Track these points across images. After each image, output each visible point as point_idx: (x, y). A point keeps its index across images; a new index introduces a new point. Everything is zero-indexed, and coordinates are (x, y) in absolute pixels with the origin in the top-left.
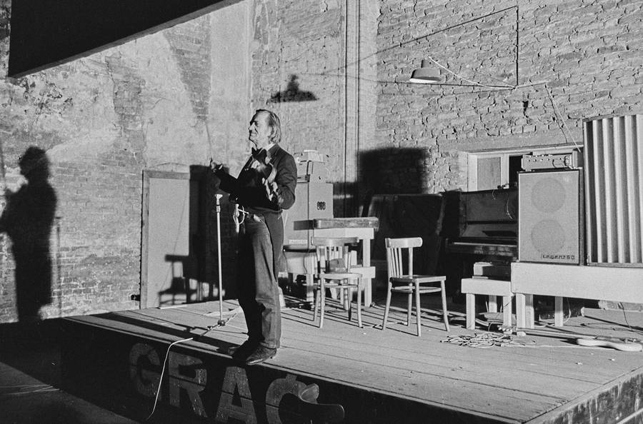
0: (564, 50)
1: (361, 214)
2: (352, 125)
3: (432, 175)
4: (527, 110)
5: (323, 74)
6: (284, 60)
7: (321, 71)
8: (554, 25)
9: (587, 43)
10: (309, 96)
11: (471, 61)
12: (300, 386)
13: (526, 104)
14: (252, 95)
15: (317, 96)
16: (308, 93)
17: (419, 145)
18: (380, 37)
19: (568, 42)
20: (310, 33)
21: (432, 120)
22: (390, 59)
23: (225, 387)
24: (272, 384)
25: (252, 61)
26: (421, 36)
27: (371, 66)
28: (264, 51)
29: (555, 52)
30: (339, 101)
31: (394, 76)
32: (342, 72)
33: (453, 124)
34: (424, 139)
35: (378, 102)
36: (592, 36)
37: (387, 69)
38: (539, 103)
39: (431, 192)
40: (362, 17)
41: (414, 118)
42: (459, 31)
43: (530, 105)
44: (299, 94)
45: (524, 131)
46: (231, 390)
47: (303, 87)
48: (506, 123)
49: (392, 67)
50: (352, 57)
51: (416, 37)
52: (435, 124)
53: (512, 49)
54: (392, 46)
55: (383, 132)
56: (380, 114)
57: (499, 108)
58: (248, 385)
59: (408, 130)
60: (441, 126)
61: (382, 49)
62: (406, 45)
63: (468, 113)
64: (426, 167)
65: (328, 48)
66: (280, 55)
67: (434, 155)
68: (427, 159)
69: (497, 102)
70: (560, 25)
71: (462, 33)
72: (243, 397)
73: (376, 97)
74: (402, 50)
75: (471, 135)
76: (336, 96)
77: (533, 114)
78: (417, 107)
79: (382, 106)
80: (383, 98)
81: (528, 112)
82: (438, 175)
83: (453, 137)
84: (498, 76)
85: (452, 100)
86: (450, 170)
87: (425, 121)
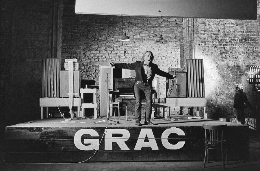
0: (138, 37)
4: (126, 54)
8: (134, 29)
9: (145, 36)
11: (105, 34)
12: (177, 130)
13: (125, 52)
18: (64, 18)
19: (139, 35)
21: (88, 53)
22: (69, 27)
24: (164, 132)
27: (61, 28)
29: (135, 37)
33: (97, 55)
34: (85, 59)
35: (63, 43)
36: (147, 35)
37: (68, 31)
38: (129, 52)
39: (87, 79)
41: (81, 51)
43: (126, 53)
45: (124, 60)
46: (144, 137)
48: (118, 57)
49: (70, 30)
52: (90, 54)
53: (120, 33)
55: (65, 55)
56: (64, 48)
57: (116, 52)
59: (77, 55)
60: (92, 55)
63: (104, 52)
67: (89, 65)
69: (115, 50)
70: (136, 29)
72: (150, 138)
73: (62, 41)
75: (105, 60)
77: (128, 55)
78: (82, 47)
79: (65, 44)
80: (65, 41)
81: (126, 55)
82: (90, 73)
83: (97, 60)
84: (115, 41)
85: (97, 47)
86: (96, 71)
87: (85, 53)
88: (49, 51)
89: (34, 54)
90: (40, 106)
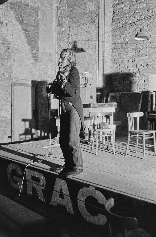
1: (105, 101)
2: (101, 62)
3: (136, 84)
5: (88, 40)
6: (71, 34)
7: (87, 39)
10: (82, 50)
12: (97, 192)
14: (57, 50)
15: (85, 50)
16: (81, 49)
17: (130, 71)
18: (113, 23)
20: (82, 22)
21: (137, 60)
22: (118, 33)
23: (55, 188)
24: (81, 190)
25: (57, 35)
26: (132, 22)
27: (109, 36)
28: (62, 31)
30: (95, 52)
31: (120, 41)
32: (97, 39)
33: (146, 62)
34: (133, 68)
35: (112, 52)
37: (117, 37)
39: (136, 92)
40: (105, 14)
41: (129, 59)
42: (150, 19)
44: (77, 49)
46: (59, 190)
47: (79, 46)
49: (119, 36)
50: (101, 32)
51: (130, 23)
52: (138, 62)
54: (119, 27)
55: (114, 66)
56: (113, 58)
58: (67, 189)
59: (126, 65)
60: (141, 62)
61: (114, 29)
62: (125, 27)
64: (133, 81)
65: (91, 29)
66: (69, 32)
67: (138, 75)
68: (134, 77)
71: (151, 20)
72: (65, 194)
73: (112, 50)
74: (123, 29)
76: (94, 50)
78: (130, 54)
79: (114, 54)
80: (115, 51)
82: (139, 84)
83: (146, 67)
85: (146, 51)
86: (144, 82)
87: (133, 61)
88: (96, 64)
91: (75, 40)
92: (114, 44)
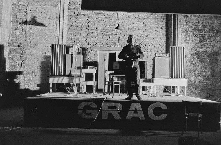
0: (130, 27)
3: (88, 56)
4: (119, 41)
5: (49, 18)
6: (29, 9)
7: (48, 17)
8: (127, 20)
9: (136, 26)
10: (42, 25)
11: (103, 25)
13: (119, 39)
14: (12, 19)
15: (46, 25)
16: (42, 23)
17: (83, 46)
18: (69, 10)
19: (131, 25)
20: (43, 3)
21: (89, 40)
22: (73, 18)
23: (130, 109)
24: (151, 105)
25: (12, 6)
26: (85, 14)
27: (66, 19)
28: (19, 4)
29: (127, 27)
30: (56, 29)
31: (75, 24)
32: (58, 19)
33: (96, 42)
34: (85, 45)
35: (68, 31)
36: (137, 25)
37: (72, 21)
38: (122, 39)
39: (88, 61)
41: (82, 38)
42: (99, 15)
43: (120, 40)
44: (37, 23)
45: (118, 46)
46: (134, 109)
47: (39, 21)
48: (113, 44)
49: (74, 21)
50: (61, 16)
51: (84, 14)
53: (115, 24)
54: (74, 14)
55: (70, 41)
56: (69, 35)
57: (111, 39)
58: (141, 107)
60: (92, 42)
61: (70, 14)
62: (80, 15)
63: (101, 39)
64: (86, 53)
65: (52, 10)
66: (27, 7)
67: (89, 50)
68: (87, 51)
69: (110, 37)
70: (129, 20)
71: (100, 16)
72: (139, 111)
73: (67, 30)
74: (78, 17)
75: (102, 45)
76: (55, 26)
78: (84, 35)
79: (70, 32)
80: (70, 30)
81: (120, 42)
82: (90, 56)
83: (96, 45)
84: (111, 30)
85: (96, 35)
86: (94, 55)
87: (86, 40)
88: (57, 38)
89: (44, 40)
90: (50, 83)
91: (35, 15)
92: (69, 25)
